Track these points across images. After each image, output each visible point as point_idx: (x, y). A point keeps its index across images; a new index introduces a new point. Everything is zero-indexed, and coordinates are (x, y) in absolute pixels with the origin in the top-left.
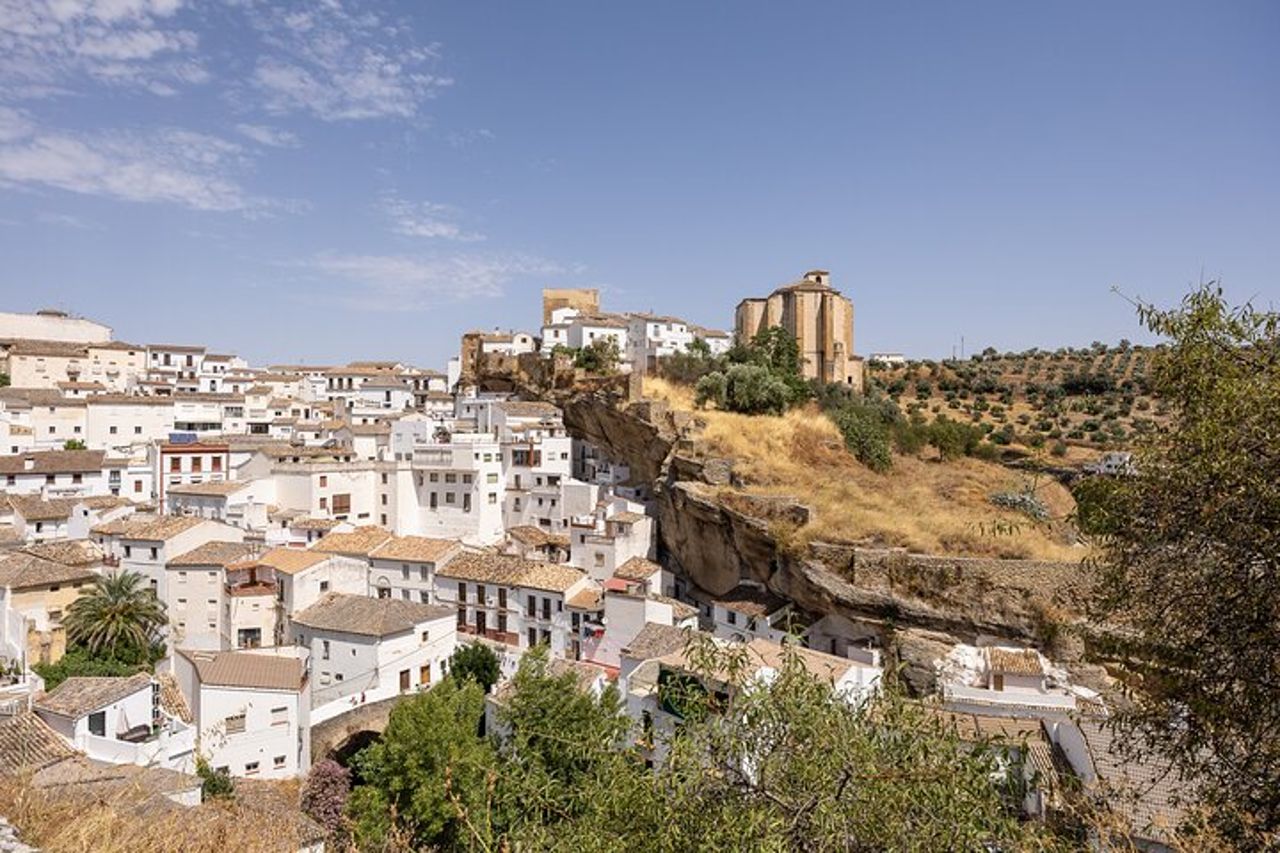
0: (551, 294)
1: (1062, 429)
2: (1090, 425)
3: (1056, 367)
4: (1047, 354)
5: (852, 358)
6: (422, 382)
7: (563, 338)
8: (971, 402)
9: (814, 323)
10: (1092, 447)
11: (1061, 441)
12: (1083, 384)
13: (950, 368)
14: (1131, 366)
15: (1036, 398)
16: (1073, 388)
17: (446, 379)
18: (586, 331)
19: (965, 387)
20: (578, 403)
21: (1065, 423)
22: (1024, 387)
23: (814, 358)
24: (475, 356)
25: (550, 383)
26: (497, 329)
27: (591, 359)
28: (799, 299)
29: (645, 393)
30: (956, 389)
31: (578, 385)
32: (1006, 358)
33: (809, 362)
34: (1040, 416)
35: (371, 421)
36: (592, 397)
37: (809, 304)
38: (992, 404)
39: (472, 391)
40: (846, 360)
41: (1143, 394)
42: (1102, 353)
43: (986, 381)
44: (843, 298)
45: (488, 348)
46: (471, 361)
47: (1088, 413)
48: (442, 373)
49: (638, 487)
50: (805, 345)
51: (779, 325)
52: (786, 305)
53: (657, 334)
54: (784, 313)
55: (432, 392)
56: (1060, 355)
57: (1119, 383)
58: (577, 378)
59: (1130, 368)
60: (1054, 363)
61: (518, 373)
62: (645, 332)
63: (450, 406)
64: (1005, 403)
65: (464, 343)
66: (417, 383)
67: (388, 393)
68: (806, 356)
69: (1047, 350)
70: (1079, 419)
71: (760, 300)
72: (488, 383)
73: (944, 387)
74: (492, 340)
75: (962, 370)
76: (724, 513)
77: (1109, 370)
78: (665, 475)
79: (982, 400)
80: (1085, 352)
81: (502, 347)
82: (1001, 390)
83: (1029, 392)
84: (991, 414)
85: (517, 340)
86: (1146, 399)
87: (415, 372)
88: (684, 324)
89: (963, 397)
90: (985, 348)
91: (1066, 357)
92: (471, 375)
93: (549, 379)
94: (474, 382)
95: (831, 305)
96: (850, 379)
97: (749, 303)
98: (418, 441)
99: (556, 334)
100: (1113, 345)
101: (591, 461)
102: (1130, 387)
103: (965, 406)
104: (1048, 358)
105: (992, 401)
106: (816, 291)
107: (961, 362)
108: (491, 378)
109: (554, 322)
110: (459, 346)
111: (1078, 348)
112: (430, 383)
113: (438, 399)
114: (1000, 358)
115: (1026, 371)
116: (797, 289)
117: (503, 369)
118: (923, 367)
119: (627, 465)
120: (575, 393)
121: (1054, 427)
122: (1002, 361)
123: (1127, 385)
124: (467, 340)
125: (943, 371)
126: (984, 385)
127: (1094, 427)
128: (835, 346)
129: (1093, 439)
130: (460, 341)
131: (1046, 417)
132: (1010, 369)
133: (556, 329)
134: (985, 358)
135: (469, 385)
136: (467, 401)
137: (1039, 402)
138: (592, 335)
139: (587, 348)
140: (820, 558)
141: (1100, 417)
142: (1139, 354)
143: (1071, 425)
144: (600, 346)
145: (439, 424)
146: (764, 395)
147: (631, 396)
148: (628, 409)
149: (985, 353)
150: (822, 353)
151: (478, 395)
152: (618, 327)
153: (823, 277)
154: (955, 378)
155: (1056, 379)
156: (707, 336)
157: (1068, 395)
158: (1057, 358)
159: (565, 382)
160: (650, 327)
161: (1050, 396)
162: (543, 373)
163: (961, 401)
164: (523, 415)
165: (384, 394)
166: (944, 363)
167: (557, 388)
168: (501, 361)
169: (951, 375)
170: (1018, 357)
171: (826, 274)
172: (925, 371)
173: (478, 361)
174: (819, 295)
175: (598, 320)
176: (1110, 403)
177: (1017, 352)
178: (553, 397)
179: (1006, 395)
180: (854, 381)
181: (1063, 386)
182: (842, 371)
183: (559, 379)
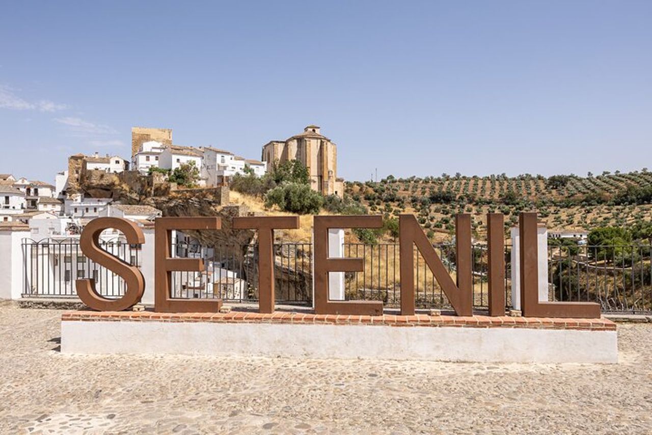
0: (137, 130)
1: (431, 223)
2: (444, 221)
3: (426, 187)
4: (421, 179)
5: (338, 180)
6: (32, 190)
7: (154, 162)
8: (382, 207)
9: (316, 158)
10: (446, 233)
11: (431, 229)
12: (440, 197)
13: (370, 187)
14: (462, 187)
15: (416, 205)
16: (435, 199)
17: (53, 188)
18: (175, 158)
19: (379, 198)
20: (175, 206)
21: (432, 219)
22: (410, 199)
23: (316, 179)
24: (80, 172)
25: (150, 193)
26: (97, 153)
27: (180, 176)
28: (308, 143)
29: (231, 200)
30: (374, 199)
31: (174, 194)
32: (399, 181)
33: (314, 182)
34: (419, 215)
35: (10, 219)
36: (188, 202)
37: (313, 147)
38: (394, 208)
39: (78, 197)
40: (334, 181)
41: (469, 203)
42: (447, 180)
43: (390, 195)
44: (333, 144)
45: (90, 167)
46: (76, 175)
47: (443, 213)
48: (50, 184)
49: (223, 262)
50: (312, 172)
51: (295, 159)
52: (299, 146)
53: (223, 161)
54: (298, 151)
55: (42, 198)
56: (427, 180)
57: (458, 197)
58: (172, 189)
59: (462, 189)
60: (424, 185)
61: (119, 185)
62: (215, 160)
63: (58, 208)
64: (401, 207)
65: (70, 162)
66: (29, 190)
67: (7, 198)
68: (312, 178)
69: (421, 177)
70: (439, 216)
71: (283, 142)
72: (91, 192)
73: (367, 198)
74: (93, 161)
75: (377, 188)
76: (301, 275)
77: (452, 190)
78: (251, 252)
79: (388, 206)
80: (439, 179)
81: (102, 167)
82: (398, 200)
83: (413, 201)
84: (394, 214)
85: (113, 161)
86: (471, 206)
87: (26, 183)
88: (233, 155)
89: (378, 204)
90: (388, 175)
91: (430, 182)
92: (76, 185)
93: (149, 189)
94: (79, 190)
95: (327, 147)
96: (336, 192)
97: (274, 143)
98: (54, 233)
99: (148, 159)
100: (452, 176)
101: (185, 246)
102: (462, 199)
103: (379, 209)
104: (421, 182)
105: (394, 206)
106: (317, 139)
107: (375, 183)
108: (94, 188)
109: (144, 151)
110: (67, 164)
111: (436, 177)
112: (40, 190)
113: (49, 203)
114: (396, 181)
115: (410, 189)
116: (306, 136)
117: (104, 182)
118: (356, 186)
119: (213, 246)
120: (171, 199)
121: (427, 222)
122: (397, 183)
123: (461, 198)
124: (72, 160)
125: (367, 188)
126: (389, 197)
127: (446, 221)
128: (329, 172)
129: (447, 228)
130: (67, 160)
131: (422, 216)
132: (402, 188)
133: (148, 155)
134: (388, 181)
135: (75, 193)
136: (75, 204)
137: (418, 207)
138: (178, 160)
139: (177, 170)
140: (367, 298)
141: (449, 215)
142: (465, 181)
143: (435, 221)
144: (185, 168)
145: (70, 221)
146: (307, 202)
147: (222, 202)
148: (223, 210)
149: (388, 178)
150: (321, 177)
151: (82, 200)
152: (195, 156)
153: (316, 130)
154: (374, 193)
155: (426, 194)
156: (251, 164)
157: (433, 203)
158: (426, 182)
159: (162, 191)
160: (219, 156)
161: (424, 203)
162: (143, 186)
163: (378, 206)
164: (135, 215)
165: (4, 198)
166: (367, 184)
167: (155, 195)
168: (102, 176)
169: (371, 191)
170: (406, 181)
171: (319, 128)
172: (356, 188)
173: (82, 177)
174: (319, 141)
175: (178, 150)
176: (454, 208)
177: (404, 178)
178: (153, 202)
179: (401, 202)
180: (338, 193)
181: (430, 198)
182: (332, 188)
183: (156, 190)
